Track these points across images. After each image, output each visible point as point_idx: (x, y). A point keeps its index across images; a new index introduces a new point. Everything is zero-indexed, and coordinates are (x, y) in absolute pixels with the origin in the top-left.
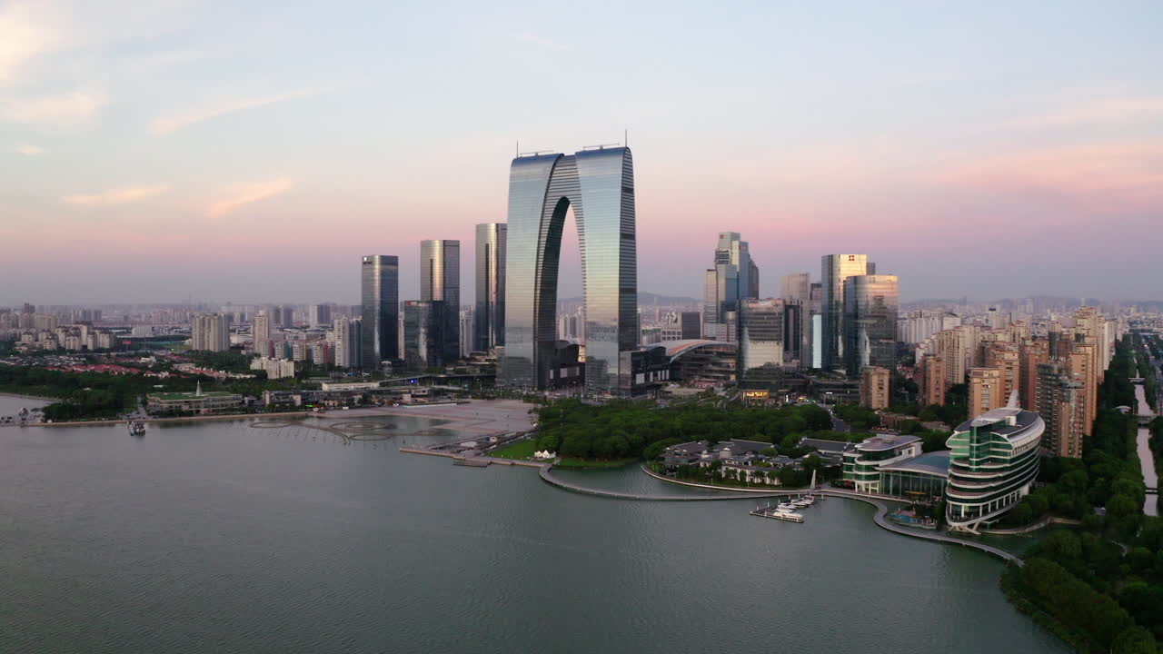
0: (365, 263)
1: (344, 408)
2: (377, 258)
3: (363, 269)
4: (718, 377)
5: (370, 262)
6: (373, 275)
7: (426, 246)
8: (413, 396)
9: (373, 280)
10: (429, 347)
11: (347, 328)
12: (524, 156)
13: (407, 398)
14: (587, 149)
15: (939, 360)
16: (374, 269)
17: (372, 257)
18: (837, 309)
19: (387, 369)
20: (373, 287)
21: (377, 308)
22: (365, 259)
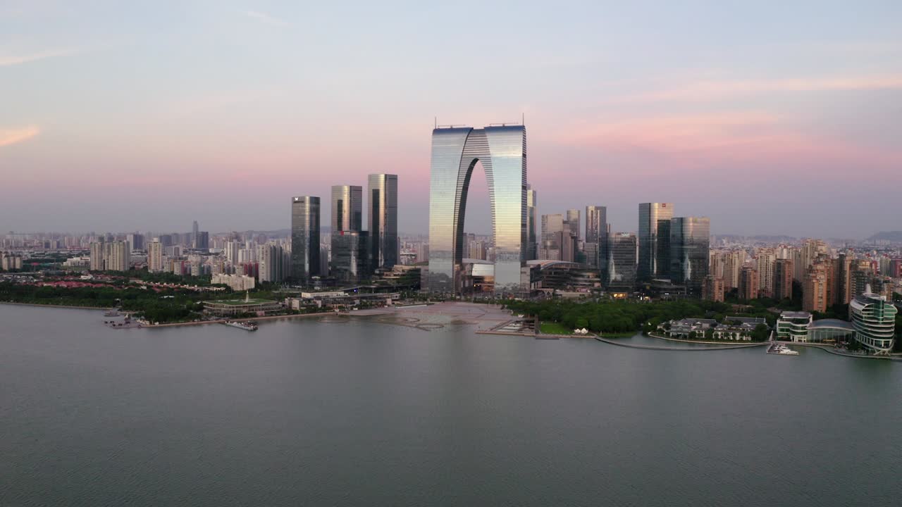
0: (296, 202)
1: (354, 309)
2: (307, 198)
3: (293, 207)
4: (584, 285)
5: (302, 201)
6: (304, 211)
7: (337, 190)
8: (393, 300)
9: (304, 215)
10: (358, 265)
11: (269, 251)
12: (440, 128)
13: (389, 301)
14: (492, 126)
15: (755, 271)
16: (304, 207)
17: (304, 198)
18: (653, 239)
19: (317, 282)
20: (303, 220)
21: (307, 236)
22: (297, 199)
